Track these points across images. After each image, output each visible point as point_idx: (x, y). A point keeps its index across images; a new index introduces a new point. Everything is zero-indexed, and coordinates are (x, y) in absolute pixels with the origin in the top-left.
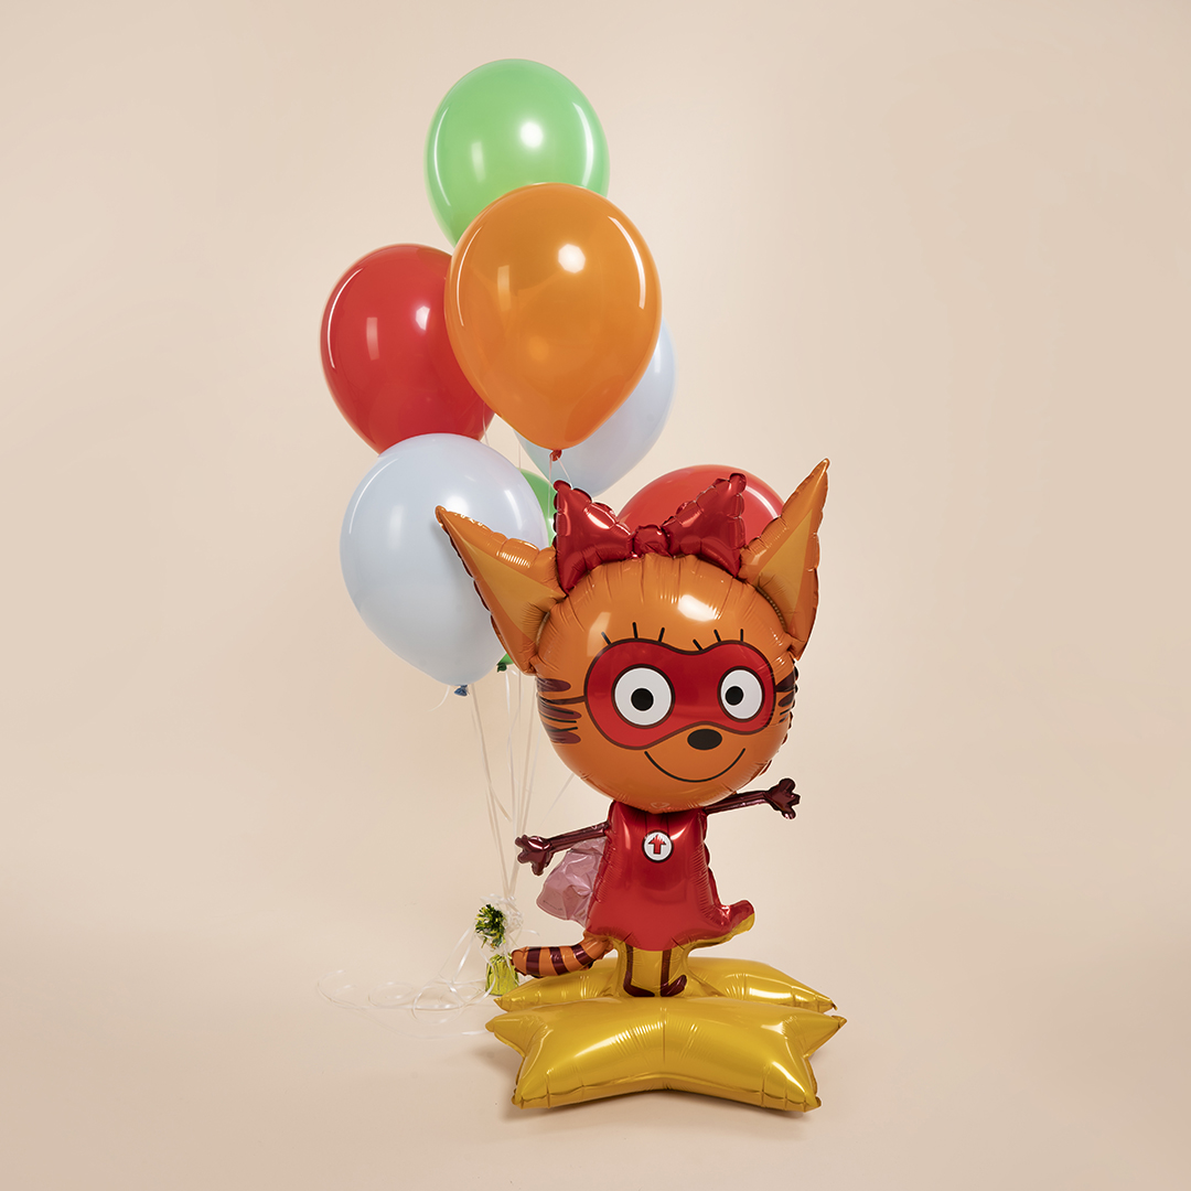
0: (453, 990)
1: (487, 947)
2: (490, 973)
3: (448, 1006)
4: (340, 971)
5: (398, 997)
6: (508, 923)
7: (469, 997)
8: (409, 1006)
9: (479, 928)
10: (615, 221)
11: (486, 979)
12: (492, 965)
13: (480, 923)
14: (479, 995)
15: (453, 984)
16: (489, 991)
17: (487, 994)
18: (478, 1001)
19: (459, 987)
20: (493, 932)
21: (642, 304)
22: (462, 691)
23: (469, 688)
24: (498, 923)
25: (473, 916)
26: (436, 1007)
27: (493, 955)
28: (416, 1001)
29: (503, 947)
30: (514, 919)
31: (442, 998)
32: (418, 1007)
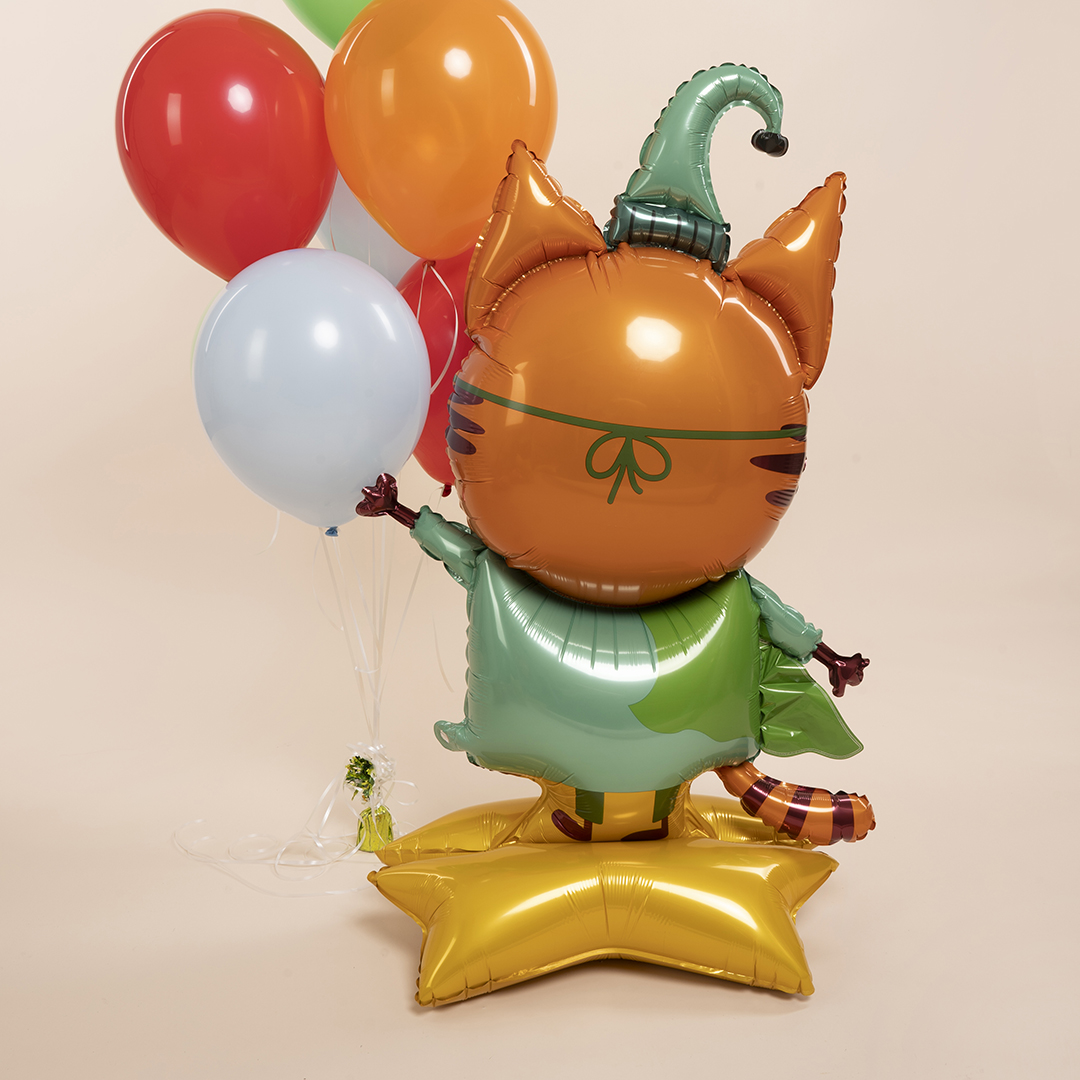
0: (319, 845)
1: (357, 799)
2: (361, 827)
3: (314, 863)
4: (199, 821)
5: (261, 851)
6: (375, 774)
7: (337, 853)
8: (271, 861)
9: (350, 778)
10: (504, 19)
11: (357, 833)
12: (363, 820)
13: (350, 773)
14: (348, 851)
15: (319, 839)
16: (358, 847)
17: (355, 851)
18: (346, 857)
19: (328, 842)
20: (363, 783)
21: (532, 102)
22: (332, 531)
23: (341, 529)
24: (368, 774)
25: (344, 766)
26: (302, 863)
27: (364, 808)
28: (279, 856)
29: (376, 802)
30: (385, 770)
31: (307, 853)
32: (282, 862)
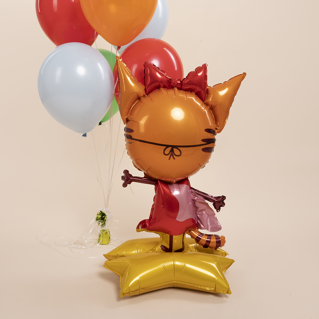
0: (86, 242)
1: (100, 226)
2: (100, 236)
3: (84, 247)
5: (66, 243)
6: (108, 218)
7: (92, 244)
8: (70, 246)
9: (97, 219)
11: (98, 238)
12: (101, 233)
13: (97, 217)
14: (95, 244)
15: (86, 239)
16: (99, 243)
18: (95, 246)
19: (88, 240)
20: (102, 221)
22: (85, 135)
24: (104, 218)
25: (95, 214)
26: (79, 247)
27: (101, 230)
28: (72, 244)
29: (106, 227)
30: (110, 216)
31: (81, 244)
32: (73, 247)
